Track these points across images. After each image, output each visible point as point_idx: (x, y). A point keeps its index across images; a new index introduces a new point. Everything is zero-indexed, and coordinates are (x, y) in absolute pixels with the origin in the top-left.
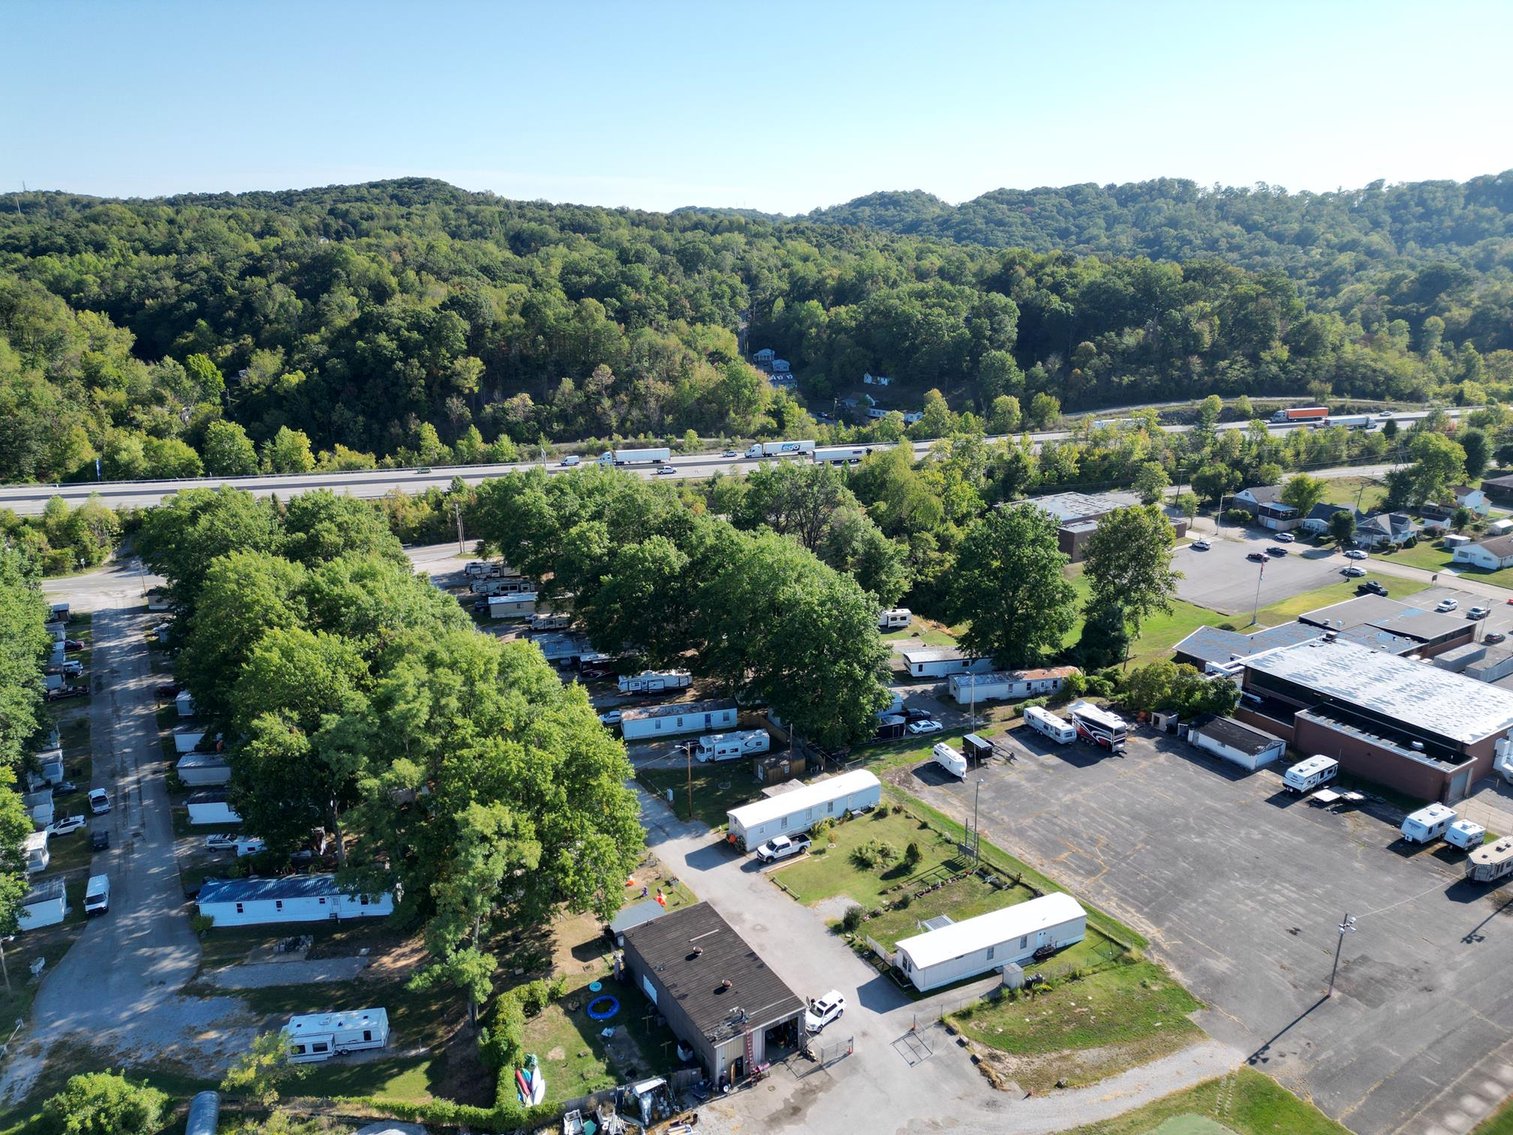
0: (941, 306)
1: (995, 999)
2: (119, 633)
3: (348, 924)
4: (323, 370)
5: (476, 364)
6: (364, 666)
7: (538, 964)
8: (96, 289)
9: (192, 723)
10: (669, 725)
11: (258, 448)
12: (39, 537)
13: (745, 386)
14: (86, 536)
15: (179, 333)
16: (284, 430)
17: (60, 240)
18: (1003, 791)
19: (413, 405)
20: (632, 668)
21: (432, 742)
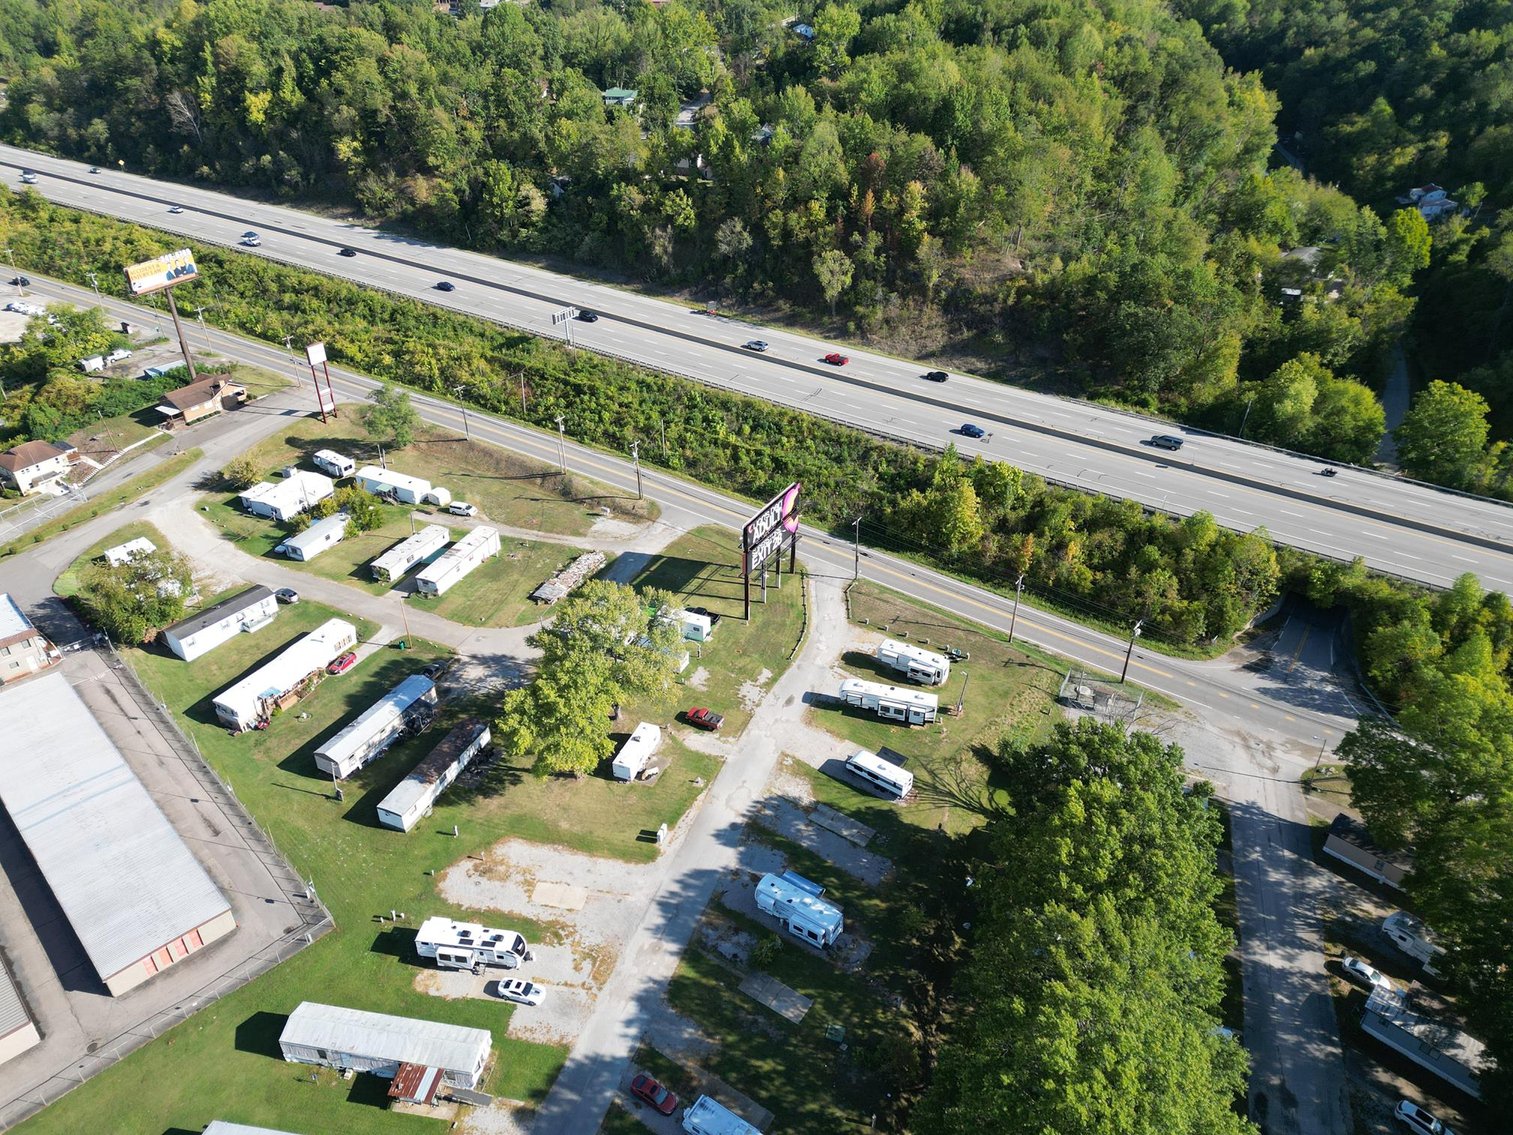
2: (1281, 920)
11: (1492, 436)
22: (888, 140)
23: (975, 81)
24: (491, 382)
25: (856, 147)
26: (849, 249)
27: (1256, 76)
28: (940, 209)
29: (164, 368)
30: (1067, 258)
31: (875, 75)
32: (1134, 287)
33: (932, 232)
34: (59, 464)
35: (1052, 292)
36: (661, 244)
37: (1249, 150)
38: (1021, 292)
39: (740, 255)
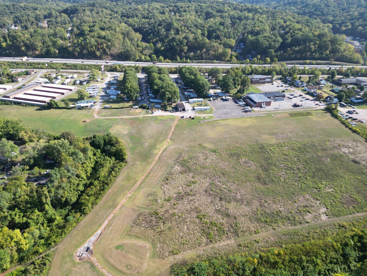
0: (266, 40)
1: (200, 111)
2: (142, 80)
3: (159, 102)
4: (166, 47)
5: (186, 47)
7: (171, 105)
8: (137, 26)
9: (149, 88)
10: (189, 94)
11: (157, 59)
12: (134, 69)
14: (139, 69)
15: (148, 36)
16: (161, 56)
17: (131, 15)
18: (214, 102)
19: (177, 53)
20: (187, 89)
21: (165, 88)
22: (100, 41)
23: (107, 34)
24: (65, 67)
25: (96, 41)
26: (99, 51)
27: (138, 33)
28: (107, 47)
29: (23, 71)
30: (121, 50)
31: (96, 34)
32: (128, 51)
33: (107, 49)
34: (21, 79)
35: (121, 53)
36: (76, 54)
37: (138, 40)
38: (118, 53)
39: (87, 54)
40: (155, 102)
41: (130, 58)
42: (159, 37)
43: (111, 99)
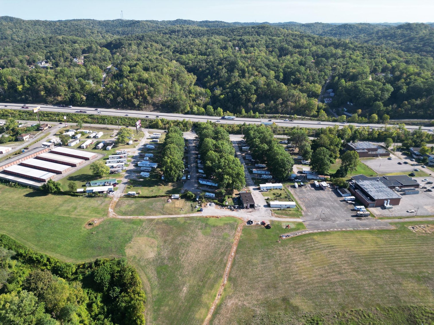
0: (370, 87)
1: (278, 210)
2: (192, 144)
3: (213, 186)
4: (228, 95)
5: (255, 96)
6: (219, 157)
7: (231, 194)
8: (191, 64)
9: (200, 159)
10: (259, 172)
11: (214, 111)
12: (181, 125)
13: (311, 105)
14: (188, 126)
15: (204, 78)
16: (219, 108)
17: (185, 50)
18: (301, 191)
19: (242, 104)
20: (257, 163)
21: (224, 168)
22: (140, 85)
23: (150, 76)
24: (89, 120)
25: (136, 86)
26: (138, 99)
27: (192, 73)
28: (149, 93)
29: (35, 125)
30: (167, 98)
31: (135, 76)
32: (175, 99)
33: (149, 96)
34: (28, 136)
35: (166, 102)
36: (108, 101)
37: (191, 84)
38: (162, 102)
39: (121, 101)
40: (207, 186)
41: (178, 109)
42: (218, 80)
43: (141, 177)
